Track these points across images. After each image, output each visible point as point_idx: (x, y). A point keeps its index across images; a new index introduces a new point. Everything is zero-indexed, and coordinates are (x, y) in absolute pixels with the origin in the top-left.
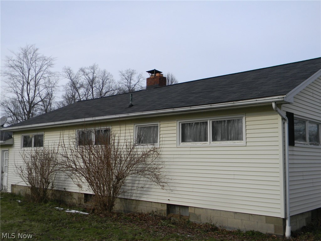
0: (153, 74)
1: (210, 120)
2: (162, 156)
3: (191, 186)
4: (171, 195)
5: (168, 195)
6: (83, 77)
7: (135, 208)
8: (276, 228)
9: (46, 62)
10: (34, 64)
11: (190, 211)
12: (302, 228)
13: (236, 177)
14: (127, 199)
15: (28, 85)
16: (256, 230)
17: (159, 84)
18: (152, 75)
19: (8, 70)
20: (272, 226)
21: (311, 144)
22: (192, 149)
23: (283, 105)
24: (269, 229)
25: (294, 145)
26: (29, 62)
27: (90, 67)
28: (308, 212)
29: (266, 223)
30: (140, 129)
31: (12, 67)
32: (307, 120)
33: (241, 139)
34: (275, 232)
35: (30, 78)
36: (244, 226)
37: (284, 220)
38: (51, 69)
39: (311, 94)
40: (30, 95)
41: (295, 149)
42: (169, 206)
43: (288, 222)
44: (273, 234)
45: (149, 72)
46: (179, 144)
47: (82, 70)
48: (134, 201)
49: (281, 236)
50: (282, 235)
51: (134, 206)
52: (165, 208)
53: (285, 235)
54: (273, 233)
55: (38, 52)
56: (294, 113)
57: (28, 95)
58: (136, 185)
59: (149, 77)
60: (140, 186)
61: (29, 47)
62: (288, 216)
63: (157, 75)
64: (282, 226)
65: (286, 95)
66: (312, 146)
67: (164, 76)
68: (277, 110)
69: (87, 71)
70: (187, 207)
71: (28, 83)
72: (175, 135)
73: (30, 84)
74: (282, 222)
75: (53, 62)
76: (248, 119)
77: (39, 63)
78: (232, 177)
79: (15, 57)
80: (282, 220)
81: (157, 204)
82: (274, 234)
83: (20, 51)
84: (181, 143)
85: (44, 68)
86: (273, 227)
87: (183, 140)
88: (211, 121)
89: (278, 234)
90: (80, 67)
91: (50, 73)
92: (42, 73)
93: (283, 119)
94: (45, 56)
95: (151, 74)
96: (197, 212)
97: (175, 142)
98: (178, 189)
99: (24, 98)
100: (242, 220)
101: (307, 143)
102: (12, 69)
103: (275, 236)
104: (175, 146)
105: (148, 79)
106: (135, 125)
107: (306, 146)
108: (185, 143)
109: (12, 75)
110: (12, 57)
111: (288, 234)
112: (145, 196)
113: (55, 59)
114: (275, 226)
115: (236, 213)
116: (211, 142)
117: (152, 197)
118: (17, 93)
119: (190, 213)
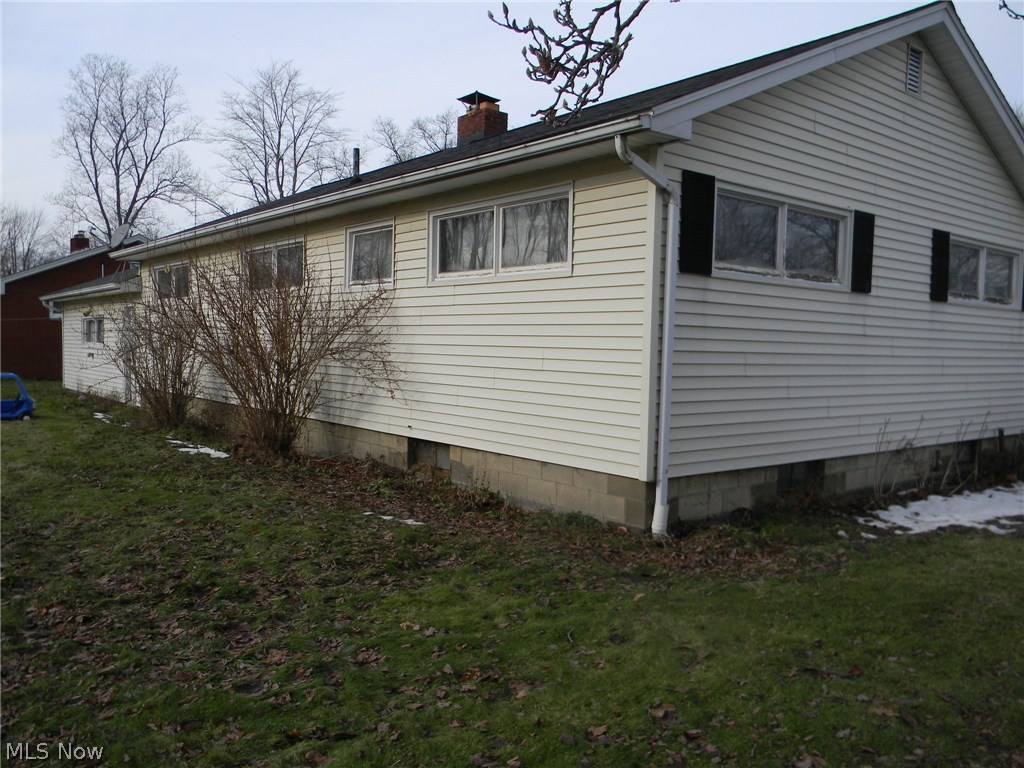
0: (474, 106)
1: (499, 206)
2: (399, 312)
3: (453, 391)
4: (415, 415)
5: (407, 414)
6: (423, 142)
7: (349, 447)
8: (630, 509)
9: (318, 105)
10: (289, 113)
11: (454, 456)
12: (733, 513)
13: (548, 365)
14: (334, 424)
15: (278, 164)
16: (585, 512)
17: (485, 132)
18: (471, 109)
19: (230, 126)
20: (621, 502)
21: (792, 276)
22: (459, 290)
23: (667, 147)
24: (612, 510)
25: (710, 273)
26: (279, 107)
27: (438, 116)
28: (765, 468)
29: (609, 493)
30: (359, 239)
31: (238, 118)
32: (784, 203)
33: (563, 259)
34: (627, 520)
35: (283, 147)
36: (562, 500)
37: (651, 486)
38: (331, 123)
39: (809, 126)
40: (283, 189)
41: (712, 284)
42: (414, 443)
43: (660, 494)
44: (621, 525)
45: (464, 99)
46: (434, 277)
47: (420, 126)
48: (348, 430)
49: (640, 530)
50: (643, 527)
51: (346, 442)
52: (404, 448)
53: (649, 529)
54: (622, 520)
55: (298, 80)
56: (717, 177)
57: (280, 187)
58: (349, 389)
59: (465, 113)
60: (357, 390)
61: (278, 67)
62: (661, 476)
63: (483, 105)
64: (642, 503)
65: (654, 109)
66: (800, 282)
67: (501, 110)
68: (631, 159)
69: (431, 127)
70: (447, 446)
71: (279, 158)
72: (424, 253)
73: (285, 161)
74: (642, 492)
75: (336, 105)
76: (580, 197)
77: (302, 108)
78: (537, 365)
79: (244, 95)
80: (644, 487)
81: (389, 437)
82: (625, 526)
83: (255, 80)
84: (439, 275)
85: (314, 120)
86: (623, 506)
87: (444, 267)
88: (501, 209)
89: (633, 525)
90: (415, 118)
91: (330, 133)
92: (310, 132)
93: (663, 192)
94: (316, 89)
95: (468, 105)
96: (469, 461)
97: (423, 273)
98: (428, 398)
99: (270, 194)
100: (557, 483)
101: (777, 273)
102: (239, 124)
103: (625, 529)
104: (423, 282)
105: (461, 120)
106: (349, 231)
107: (769, 279)
108: (446, 274)
109: (240, 140)
110: (238, 94)
111: (658, 524)
112: (366, 417)
113: (337, 97)
114: (628, 504)
115: (544, 464)
116: (501, 270)
117: (380, 419)
118: (252, 181)
119: (452, 463)
